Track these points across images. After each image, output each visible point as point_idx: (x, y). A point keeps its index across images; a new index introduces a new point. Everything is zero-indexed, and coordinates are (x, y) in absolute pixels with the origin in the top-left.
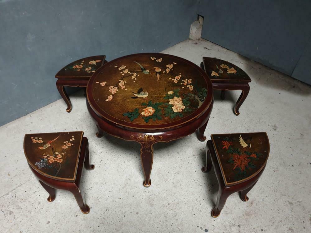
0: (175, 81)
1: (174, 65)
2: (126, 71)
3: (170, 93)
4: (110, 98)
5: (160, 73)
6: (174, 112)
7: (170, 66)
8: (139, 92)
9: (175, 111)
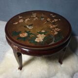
0: (51, 27)
1: (59, 20)
2: (35, 16)
3: (43, 31)
4: (16, 23)
5: (48, 21)
6: (34, 41)
7: (56, 20)
8: (29, 26)
9: (36, 40)
